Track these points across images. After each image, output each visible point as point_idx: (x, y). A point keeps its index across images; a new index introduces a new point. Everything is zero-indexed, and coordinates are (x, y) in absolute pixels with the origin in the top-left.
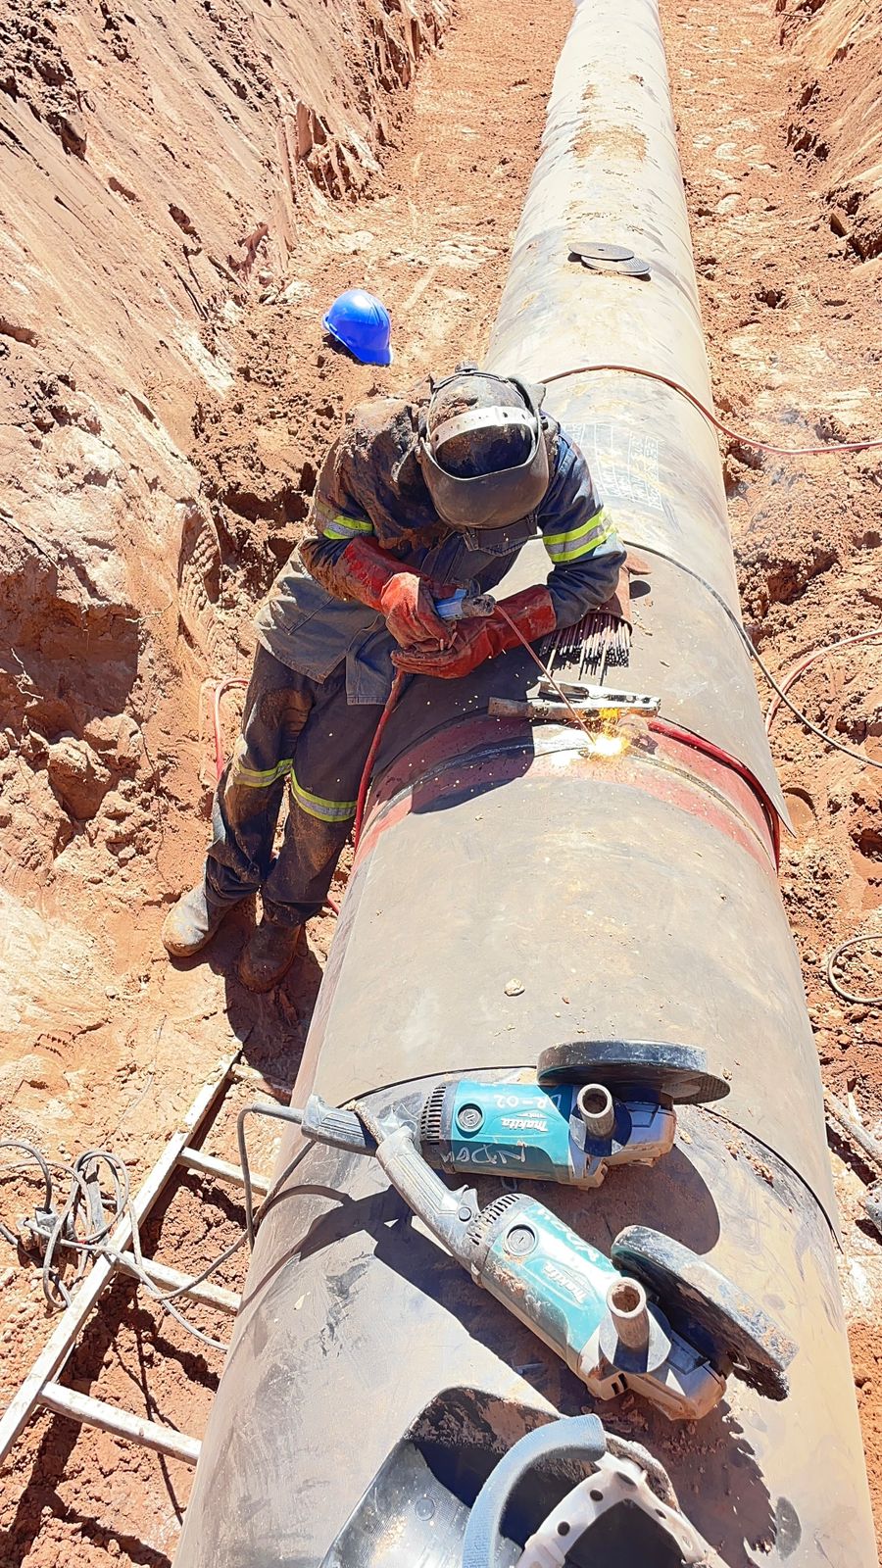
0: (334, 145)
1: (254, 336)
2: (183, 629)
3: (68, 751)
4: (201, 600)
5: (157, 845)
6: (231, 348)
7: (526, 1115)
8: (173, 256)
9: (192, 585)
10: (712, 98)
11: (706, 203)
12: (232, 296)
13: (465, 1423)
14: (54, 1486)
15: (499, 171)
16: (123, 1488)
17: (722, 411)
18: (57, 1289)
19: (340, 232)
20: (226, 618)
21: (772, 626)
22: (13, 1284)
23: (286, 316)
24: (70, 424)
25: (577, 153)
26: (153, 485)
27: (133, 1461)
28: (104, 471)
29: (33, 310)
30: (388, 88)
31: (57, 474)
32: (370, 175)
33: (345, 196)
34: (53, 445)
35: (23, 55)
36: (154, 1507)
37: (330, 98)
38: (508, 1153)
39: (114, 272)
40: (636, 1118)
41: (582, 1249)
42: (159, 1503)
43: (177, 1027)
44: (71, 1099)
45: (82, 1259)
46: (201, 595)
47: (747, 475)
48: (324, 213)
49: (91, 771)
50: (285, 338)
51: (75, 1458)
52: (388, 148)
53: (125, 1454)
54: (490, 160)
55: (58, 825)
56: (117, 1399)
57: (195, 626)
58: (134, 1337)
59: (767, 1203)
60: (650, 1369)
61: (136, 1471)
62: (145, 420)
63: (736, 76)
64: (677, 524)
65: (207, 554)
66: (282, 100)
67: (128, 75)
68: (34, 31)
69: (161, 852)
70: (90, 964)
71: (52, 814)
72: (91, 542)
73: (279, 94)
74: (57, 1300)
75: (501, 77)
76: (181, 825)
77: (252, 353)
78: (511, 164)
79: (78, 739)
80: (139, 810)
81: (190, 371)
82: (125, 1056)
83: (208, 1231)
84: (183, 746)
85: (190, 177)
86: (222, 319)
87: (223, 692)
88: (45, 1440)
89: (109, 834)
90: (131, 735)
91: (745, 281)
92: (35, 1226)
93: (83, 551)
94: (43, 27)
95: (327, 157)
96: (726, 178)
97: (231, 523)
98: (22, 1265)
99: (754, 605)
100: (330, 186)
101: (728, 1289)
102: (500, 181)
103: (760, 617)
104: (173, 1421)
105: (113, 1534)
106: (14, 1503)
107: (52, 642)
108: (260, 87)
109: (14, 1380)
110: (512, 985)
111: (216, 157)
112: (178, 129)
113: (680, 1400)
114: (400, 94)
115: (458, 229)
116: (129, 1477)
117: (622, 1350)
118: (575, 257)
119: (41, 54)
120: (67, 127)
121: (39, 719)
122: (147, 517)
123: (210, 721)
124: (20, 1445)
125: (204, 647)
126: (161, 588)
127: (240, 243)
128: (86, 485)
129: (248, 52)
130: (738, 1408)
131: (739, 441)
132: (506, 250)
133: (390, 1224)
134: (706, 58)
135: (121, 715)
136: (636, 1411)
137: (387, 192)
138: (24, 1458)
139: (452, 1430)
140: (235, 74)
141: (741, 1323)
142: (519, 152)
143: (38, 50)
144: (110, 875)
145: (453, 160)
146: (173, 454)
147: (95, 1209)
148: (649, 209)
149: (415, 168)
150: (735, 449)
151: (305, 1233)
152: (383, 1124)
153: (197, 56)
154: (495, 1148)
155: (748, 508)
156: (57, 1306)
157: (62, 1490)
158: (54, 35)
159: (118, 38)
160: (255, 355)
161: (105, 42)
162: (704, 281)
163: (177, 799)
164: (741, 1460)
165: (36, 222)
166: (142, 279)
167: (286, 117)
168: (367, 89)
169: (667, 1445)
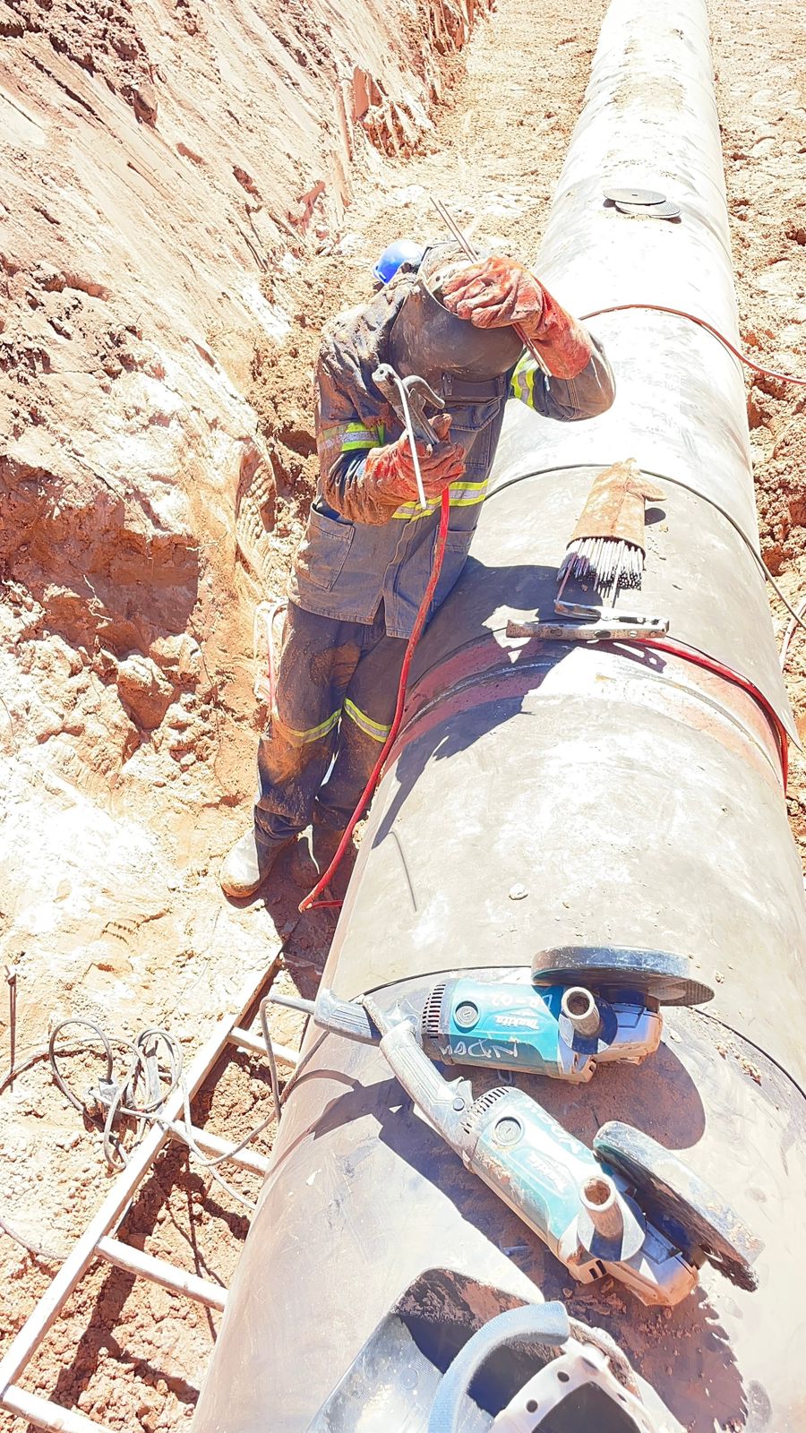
0: (388, 105)
1: (310, 286)
2: (239, 555)
3: (136, 667)
4: (258, 529)
5: (215, 753)
6: (288, 297)
7: (518, 1013)
8: (236, 213)
9: (249, 516)
10: (750, 47)
11: (741, 147)
12: (290, 249)
13: (446, 1301)
14: (111, 1329)
15: (545, 125)
16: (173, 1333)
17: (748, 345)
18: (117, 1152)
19: (393, 187)
20: (280, 545)
21: (792, 550)
22: (79, 1146)
23: (340, 266)
24: (137, 370)
25: (616, 104)
26: (213, 425)
27: (182, 1310)
28: (167, 412)
29: (104, 267)
30: (442, 51)
31: (123, 416)
32: (423, 132)
33: (399, 152)
34: (121, 390)
35: (100, 34)
36: (200, 1352)
37: (386, 62)
38: (501, 1048)
39: (181, 230)
40: (622, 1018)
41: (566, 1141)
42: (204, 1348)
43: (231, 917)
44: (134, 981)
45: (140, 1125)
46: (257, 525)
47: (771, 405)
48: (379, 169)
49: (156, 686)
50: (338, 287)
51: (130, 1304)
52: (440, 107)
53: (176, 1303)
54: (536, 115)
55: (127, 734)
56: (169, 1253)
57: (251, 554)
58: (185, 1198)
59: (753, 1100)
60: (623, 1258)
61: (184, 1318)
62: (206, 364)
63: (774, 26)
64: (696, 454)
65: (263, 487)
66: (340, 66)
67: (197, 48)
68: (111, 11)
69: (219, 759)
70: (154, 860)
71: (121, 724)
72: (155, 478)
73: (337, 60)
74: (117, 1163)
75: (549, 36)
76: (238, 735)
77: (308, 302)
78: (555, 117)
79: (145, 657)
80: (199, 721)
81: (250, 319)
82: (183, 943)
83: (254, 1104)
84: (239, 663)
85: (253, 140)
86: (281, 271)
87: (277, 612)
88: (103, 1288)
89: (172, 742)
90: (192, 653)
91: (777, 220)
92: (98, 1096)
93: (148, 486)
94: (120, 7)
95: (382, 117)
96: (760, 123)
97: (285, 458)
98: (87, 1129)
99: (776, 529)
100: (385, 144)
101: (698, 1186)
102: (544, 134)
103: (782, 541)
104: (218, 1275)
105: (162, 1375)
106: (75, 1344)
107: (120, 569)
108: (319, 55)
109: (77, 1233)
110: (514, 892)
111: (277, 121)
112: (242, 97)
113: (653, 1288)
114: (454, 57)
115: (504, 180)
116: (177, 1323)
117: (598, 1240)
118: (610, 203)
119: (117, 32)
120: (139, 99)
121: (108, 638)
122: (207, 454)
123: (264, 640)
124: (81, 1291)
125: (260, 573)
126: (220, 519)
127: (299, 201)
128: (151, 426)
129: (309, 23)
130: (715, 1295)
131: (763, 374)
132: (547, 199)
133: (394, 1109)
134: (746, 11)
135: (182, 635)
136: (614, 1295)
137: (438, 148)
138: (85, 1303)
139: (435, 1307)
140: (296, 43)
141: (709, 1219)
142: (564, 106)
143: (114, 28)
144: (173, 779)
145: (501, 116)
146: (232, 396)
147: (153, 1081)
148: (683, 154)
149: (466, 125)
150: (761, 382)
151: (320, 1114)
152: (388, 1017)
153: (261, 28)
154: (489, 1043)
155: (772, 437)
156: (116, 1167)
157: (117, 1333)
158: (129, 14)
159: (188, 14)
160: (311, 303)
161: (176, 18)
162: (736, 222)
163: (233, 711)
164: (715, 1345)
165: (109, 187)
166: (207, 236)
167: (344, 81)
168: (421, 53)
169: (643, 1328)
